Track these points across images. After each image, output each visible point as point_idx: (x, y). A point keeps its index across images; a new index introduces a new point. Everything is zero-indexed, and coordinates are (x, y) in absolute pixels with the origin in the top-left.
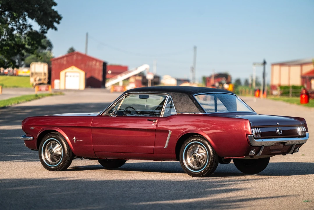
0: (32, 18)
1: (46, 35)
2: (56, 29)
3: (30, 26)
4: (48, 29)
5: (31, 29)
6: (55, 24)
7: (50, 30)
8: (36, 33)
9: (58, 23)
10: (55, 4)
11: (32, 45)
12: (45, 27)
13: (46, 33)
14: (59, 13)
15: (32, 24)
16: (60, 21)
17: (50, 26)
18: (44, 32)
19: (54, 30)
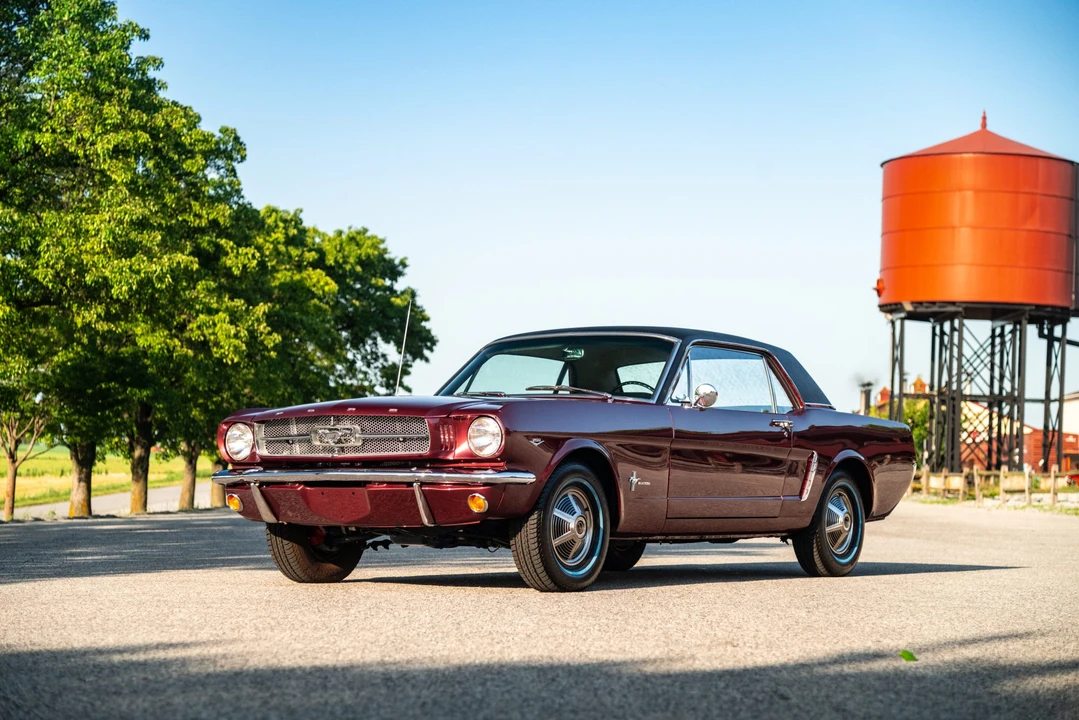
0: (387, 341)
1: (410, 369)
2: (427, 360)
3: (384, 356)
4: (414, 359)
5: (386, 360)
6: (426, 352)
7: (418, 361)
8: (394, 366)
9: (431, 350)
10: (427, 319)
11: (388, 386)
12: (409, 357)
13: (411, 366)
14: (433, 333)
15: (385, 352)
16: (434, 348)
17: (417, 354)
18: (406, 365)
19: (423, 362)
